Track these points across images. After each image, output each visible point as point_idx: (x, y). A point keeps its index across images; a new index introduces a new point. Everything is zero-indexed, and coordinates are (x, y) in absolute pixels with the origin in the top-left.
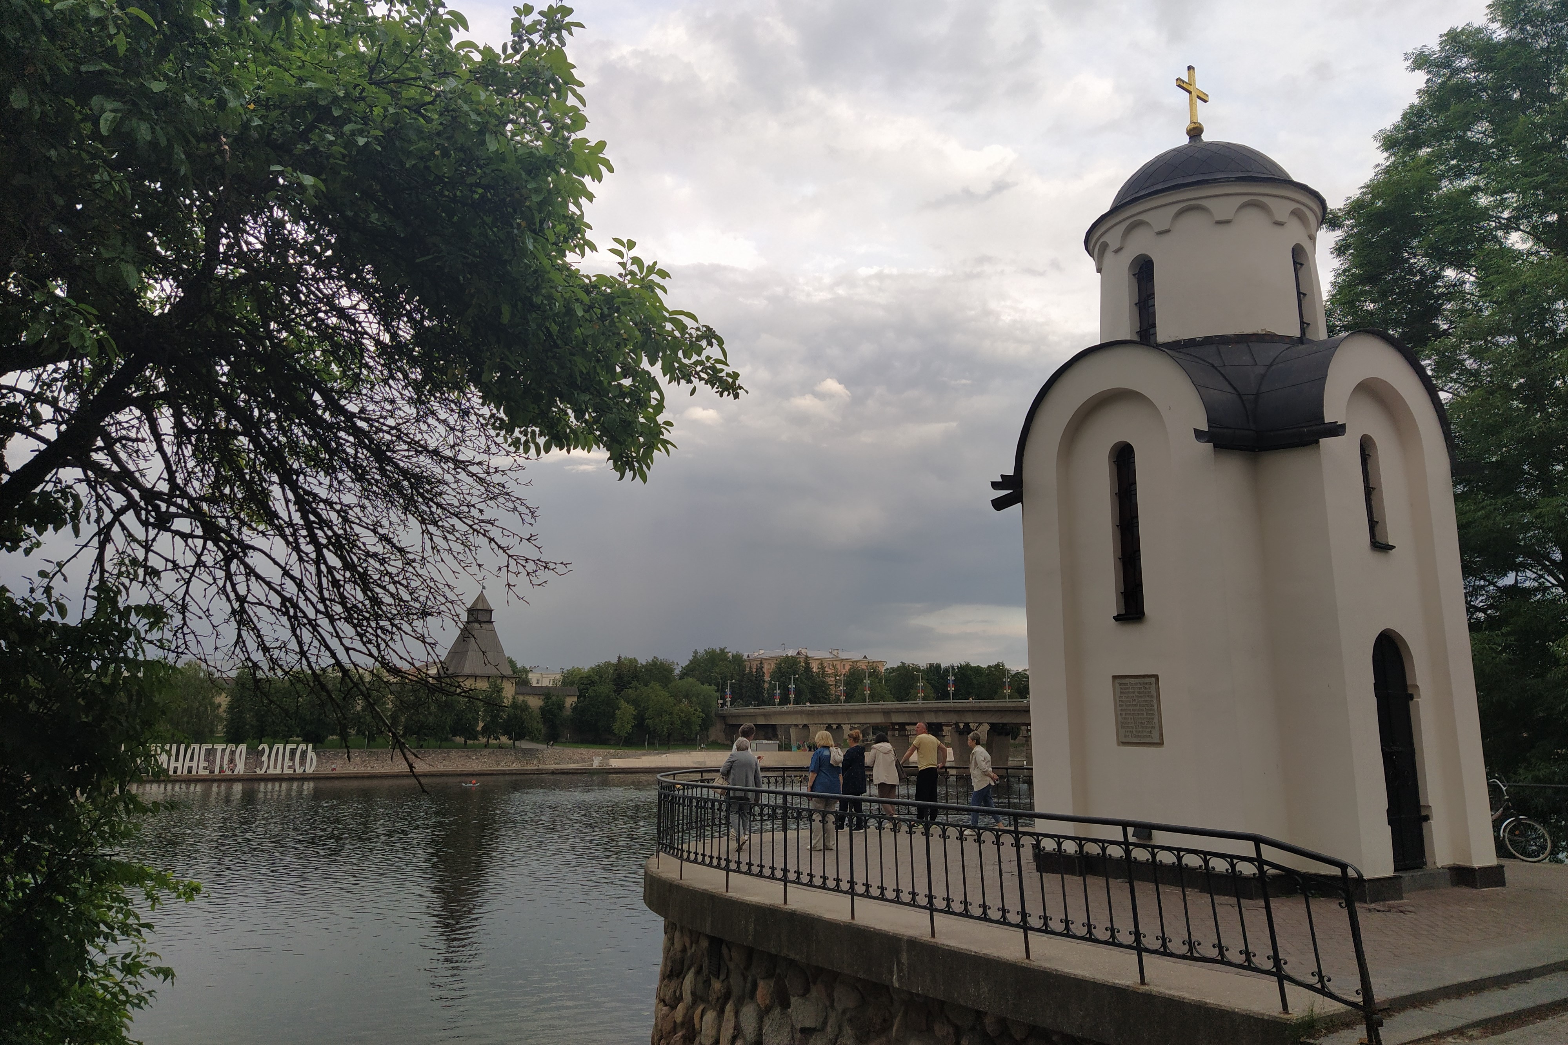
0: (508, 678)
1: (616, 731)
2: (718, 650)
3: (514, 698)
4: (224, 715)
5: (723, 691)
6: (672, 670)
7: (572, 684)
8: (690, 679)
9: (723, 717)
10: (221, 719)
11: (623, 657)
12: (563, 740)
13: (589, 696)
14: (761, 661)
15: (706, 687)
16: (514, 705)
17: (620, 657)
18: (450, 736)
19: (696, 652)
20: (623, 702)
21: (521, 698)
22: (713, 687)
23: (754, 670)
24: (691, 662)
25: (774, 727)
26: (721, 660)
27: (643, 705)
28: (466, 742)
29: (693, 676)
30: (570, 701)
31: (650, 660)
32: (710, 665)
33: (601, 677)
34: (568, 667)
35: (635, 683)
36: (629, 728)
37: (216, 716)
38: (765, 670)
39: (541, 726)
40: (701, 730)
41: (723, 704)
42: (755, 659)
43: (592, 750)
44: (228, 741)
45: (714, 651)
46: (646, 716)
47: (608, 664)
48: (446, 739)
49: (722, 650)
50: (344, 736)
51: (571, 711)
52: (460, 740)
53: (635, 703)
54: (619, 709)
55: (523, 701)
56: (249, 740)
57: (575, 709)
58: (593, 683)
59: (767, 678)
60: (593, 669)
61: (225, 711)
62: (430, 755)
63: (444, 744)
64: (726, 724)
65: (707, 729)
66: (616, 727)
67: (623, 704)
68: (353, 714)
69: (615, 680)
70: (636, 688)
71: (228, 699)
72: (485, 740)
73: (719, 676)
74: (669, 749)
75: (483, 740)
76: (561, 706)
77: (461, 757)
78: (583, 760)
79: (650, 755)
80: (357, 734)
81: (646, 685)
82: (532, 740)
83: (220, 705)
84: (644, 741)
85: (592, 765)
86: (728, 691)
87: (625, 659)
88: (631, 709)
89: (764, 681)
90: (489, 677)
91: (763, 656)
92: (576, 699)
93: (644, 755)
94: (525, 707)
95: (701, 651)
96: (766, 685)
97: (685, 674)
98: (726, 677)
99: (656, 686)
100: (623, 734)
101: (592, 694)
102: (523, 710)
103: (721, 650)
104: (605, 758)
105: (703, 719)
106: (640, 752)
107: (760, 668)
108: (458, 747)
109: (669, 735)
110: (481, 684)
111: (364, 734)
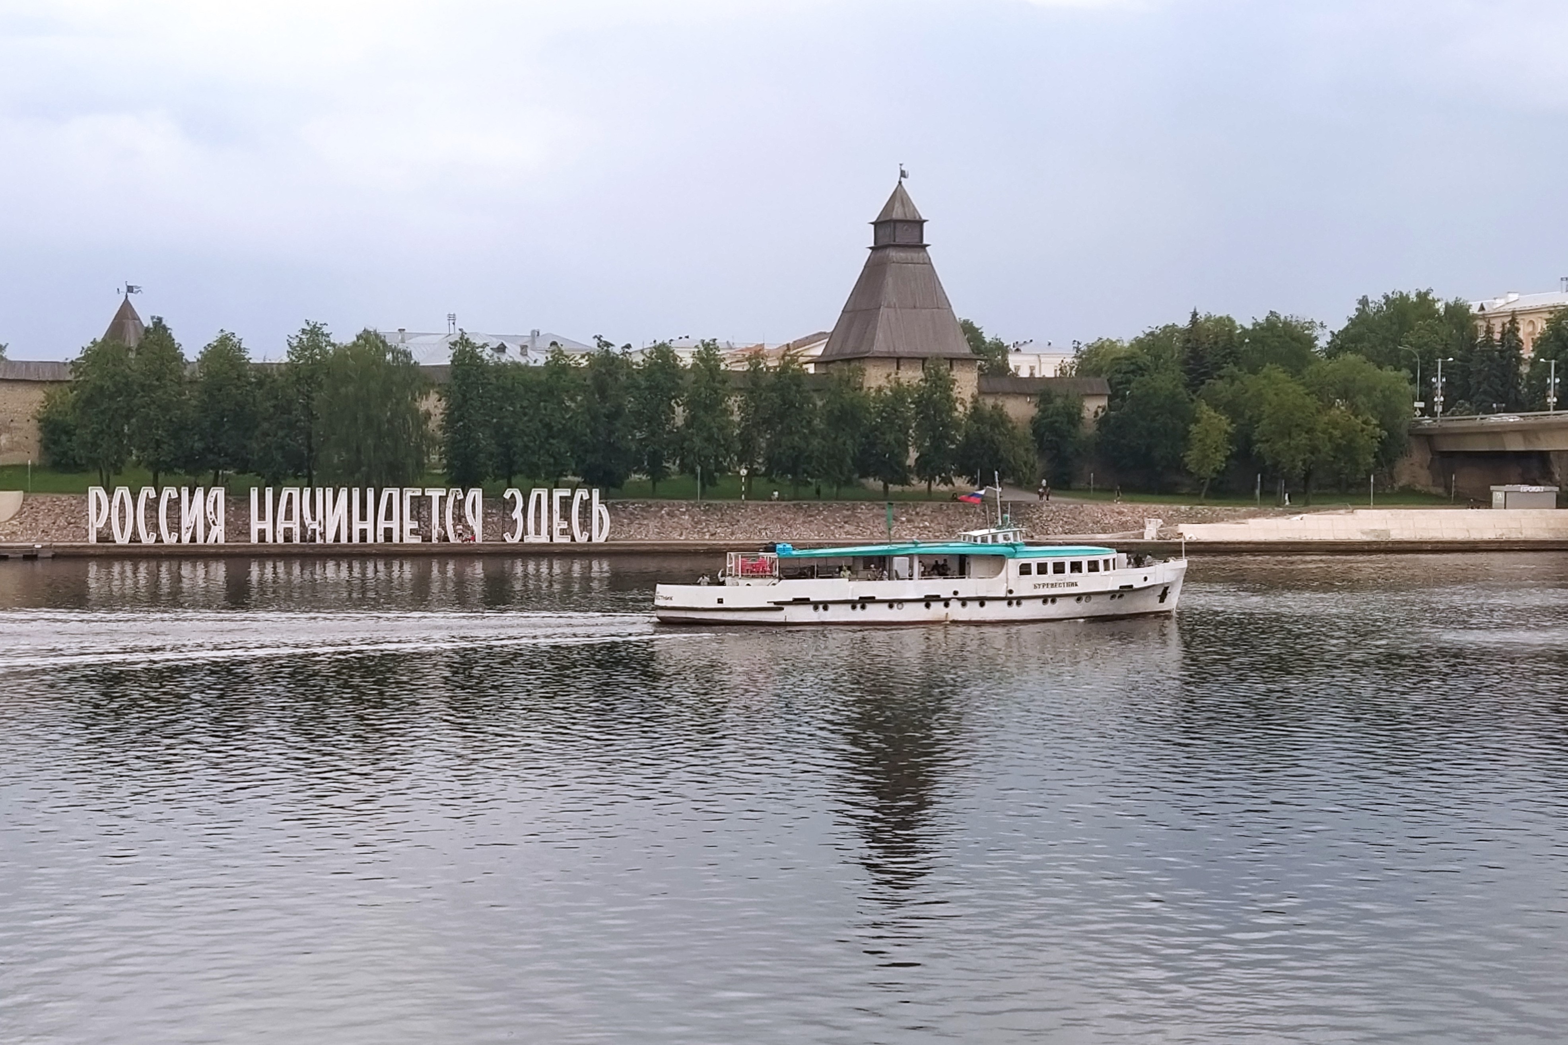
0: (965, 360)
1: (1192, 467)
2: (1413, 297)
3: (975, 400)
4: (439, 434)
5: (1426, 382)
6: (1311, 341)
7: (1098, 372)
8: (1351, 357)
9: (1427, 438)
10: (433, 441)
11: (1202, 315)
12: (1083, 485)
13: (1132, 396)
14: (1514, 317)
15: (1389, 373)
16: (976, 414)
17: (1195, 314)
18: (856, 476)
19: (1364, 302)
20: (1205, 407)
21: (990, 401)
22: (1405, 373)
23: (1497, 336)
24: (1353, 322)
25: (1543, 457)
26: (1423, 317)
27: (1248, 413)
28: (886, 487)
29: (1356, 351)
30: (1093, 407)
31: (1261, 319)
32: (1395, 327)
33: (1158, 357)
34: (1088, 339)
35: (1230, 368)
36: (1219, 460)
37: (423, 436)
38: (1521, 335)
39: (1033, 458)
40: (1379, 463)
41: (1428, 411)
42: (1498, 315)
43: (1142, 507)
44: (450, 484)
45: (1404, 298)
46: (1255, 436)
47: (1170, 331)
48: (848, 482)
49: (1423, 297)
50: (657, 472)
51: (1095, 427)
52: (875, 484)
53: (1232, 409)
54: (1197, 421)
55: (995, 407)
56: (488, 482)
57: (1103, 422)
58: (1140, 370)
59: (1527, 353)
60: (1139, 341)
61: (440, 427)
62: (820, 513)
63: (846, 491)
64: (1434, 452)
65: (1391, 462)
66: (1192, 457)
67: (1205, 410)
68: (671, 432)
69: (1185, 362)
70: (1233, 379)
71: (443, 403)
72: (924, 485)
73: (1415, 351)
74: (1307, 504)
75: (919, 485)
76: (1074, 417)
77: (877, 516)
78: (1124, 526)
79: (1265, 515)
80: (682, 471)
81: (1254, 371)
82: (1020, 484)
83: (428, 415)
84: (1254, 488)
85: (1142, 535)
86: (1438, 381)
87: (1208, 319)
88: (1223, 422)
89: (1520, 360)
90: (924, 360)
91: (1517, 306)
92: (1104, 402)
93: (1254, 516)
94: (999, 419)
95: (1376, 298)
96: (1525, 369)
97: (1341, 348)
98: (1431, 352)
99: (1278, 373)
100: (1208, 472)
101: (1136, 392)
102: (994, 426)
103: (1419, 295)
104: (1169, 521)
105: (1382, 442)
106: (1244, 509)
107: (1511, 331)
108: (872, 497)
109: (1308, 475)
110: (911, 373)
111: (693, 471)
